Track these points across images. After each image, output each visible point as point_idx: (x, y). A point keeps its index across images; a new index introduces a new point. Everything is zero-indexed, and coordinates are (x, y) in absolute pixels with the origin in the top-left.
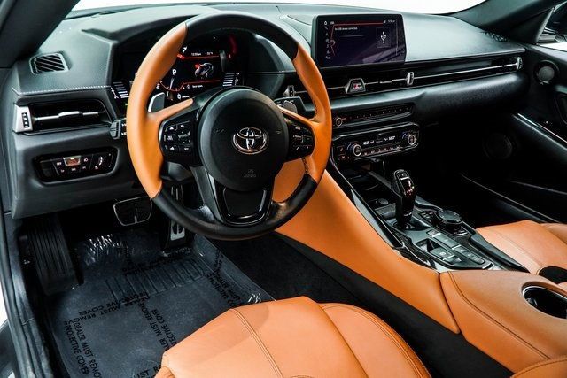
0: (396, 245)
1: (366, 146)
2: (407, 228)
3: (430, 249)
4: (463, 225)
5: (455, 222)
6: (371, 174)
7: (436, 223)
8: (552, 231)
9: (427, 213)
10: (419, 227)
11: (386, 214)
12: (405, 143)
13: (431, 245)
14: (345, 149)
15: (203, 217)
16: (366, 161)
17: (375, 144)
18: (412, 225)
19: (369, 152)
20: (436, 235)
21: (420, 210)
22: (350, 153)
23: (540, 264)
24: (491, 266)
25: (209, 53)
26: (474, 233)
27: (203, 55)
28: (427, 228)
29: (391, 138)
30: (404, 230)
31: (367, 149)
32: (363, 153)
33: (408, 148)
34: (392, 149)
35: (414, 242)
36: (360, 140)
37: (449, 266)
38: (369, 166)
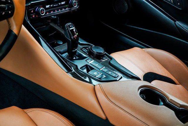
0: (69, 70)
1: (48, 8)
2: (74, 58)
3: (88, 71)
4: (106, 54)
5: (101, 53)
6: (51, 24)
7: (91, 54)
8: (149, 53)
9: (85, 48)
10: (81, 58)
11: (62, 50)
12: (71, 6)
13: (89, 68)
14: (34, 11)
16: (49, 18)
17: (53, 7)
18: (78, 56)
19: (49, 12)
20: (91, 62)
21: (81, 47)
22: (38, 13)
23: (143, 72)
24: (121, 78)
26: (111, 58)
28: (86, 57)
29: (63, 3)
30: (72, 60)
31: (49, 10)
32: (46, 13)
33: (73, 9)
34: (63, 10)
35: (79, 67)
37: (100, 80)
38: (50, 20)
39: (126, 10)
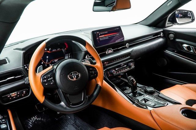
0: (134, 103)
1: (117, 70)
2: (137, 96)
3: (145, 102)
4: (155, 91)
5: (152, 90)
6: (121, 79)
7: (146, 92)
8: (187, 87)
9: (142, 89)
10: (140, 95)
11: (129, 92)
12: (130, 67)
13: (146, 100)
14: (110, 73)
15: (62, 106)
16: (119, 75)
17: (120, 69)
18: (138, 94)
19: (118, 72)
20: (147, 97)
21: (140, 88)
22: (112, 74)
23: (185, 99)
24: (168, 104)
25: (58, 49)
26: (159, 93)
27: (57, 50)
28: (143, 94)
29: (125, 66)
30: (135, 96)
31: (118, 71)
32: (116, 73)
33: (132, 68)
34: (126, 69)
35: (140, 101)
36: (114, 68)
37: (153, 107)
38: (120, 76)
39: (166, 64)
